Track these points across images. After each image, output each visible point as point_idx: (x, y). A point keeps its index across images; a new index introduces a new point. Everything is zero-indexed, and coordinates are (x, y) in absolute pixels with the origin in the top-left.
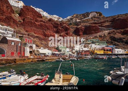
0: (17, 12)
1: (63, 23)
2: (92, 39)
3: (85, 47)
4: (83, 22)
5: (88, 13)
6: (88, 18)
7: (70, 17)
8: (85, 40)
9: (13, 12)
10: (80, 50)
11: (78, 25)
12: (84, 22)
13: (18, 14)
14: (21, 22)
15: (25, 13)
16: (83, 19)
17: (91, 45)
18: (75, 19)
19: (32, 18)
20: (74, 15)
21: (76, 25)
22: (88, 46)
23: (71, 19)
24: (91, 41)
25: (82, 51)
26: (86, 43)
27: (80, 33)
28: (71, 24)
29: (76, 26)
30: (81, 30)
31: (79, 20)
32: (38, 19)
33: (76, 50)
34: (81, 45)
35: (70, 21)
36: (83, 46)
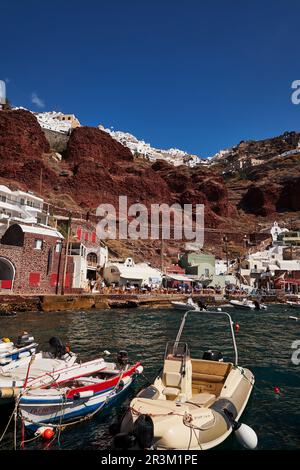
0: (56, 146)
1: (204, 174)
3: (287, 257)
4: (276, 165)
5: (292, 134)
6: (294, 151)
7: (227, 152)
8: (285, 230)
9: (45, 147)
10: (268, 271)
11: (257, 178)
12: (280, 166)
13: (60, 153)
14: (66, 176)
15: (79, 148)
16: (274, 155)
18: (245, 157)
19: (101, 164)
20: (242, 145)
21: (250, 177)
23: (230, 158)
25: (278, 273)
26: (293, 243)
27: (265, 207)
29: (250, 183)
30: (269, 193)
31: (261, 162)
32: (119, 163)
33: (252, 267)
34: (271, 250)
35: (225, 165)
36: (281, 253)
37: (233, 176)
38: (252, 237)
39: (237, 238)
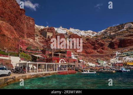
2: (127, 51)
7: (104, 30)
8: (119, 53)
10: (114, 63)
12: (119, 35)
16: (118, 31)
17: (125, 57)
18: (109, 32)
20: (108, 28)
21: (111, 38)
22: (122, 59)
23: (105, 32)
24: (126, 54)
26: (121, 56)
27: (115, 47)
28: (105, 38)
29: (111, 40)
30: (116, 43)
31: (114, 33)
33: (111, 62)
34: (116, 58)
35: (104, 34)
36: (118, 59)
37: (106, 38)
38: (111, 55)
39: (108, 56)
